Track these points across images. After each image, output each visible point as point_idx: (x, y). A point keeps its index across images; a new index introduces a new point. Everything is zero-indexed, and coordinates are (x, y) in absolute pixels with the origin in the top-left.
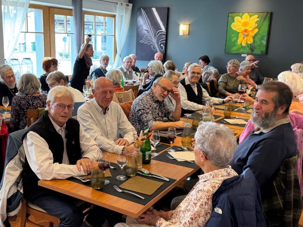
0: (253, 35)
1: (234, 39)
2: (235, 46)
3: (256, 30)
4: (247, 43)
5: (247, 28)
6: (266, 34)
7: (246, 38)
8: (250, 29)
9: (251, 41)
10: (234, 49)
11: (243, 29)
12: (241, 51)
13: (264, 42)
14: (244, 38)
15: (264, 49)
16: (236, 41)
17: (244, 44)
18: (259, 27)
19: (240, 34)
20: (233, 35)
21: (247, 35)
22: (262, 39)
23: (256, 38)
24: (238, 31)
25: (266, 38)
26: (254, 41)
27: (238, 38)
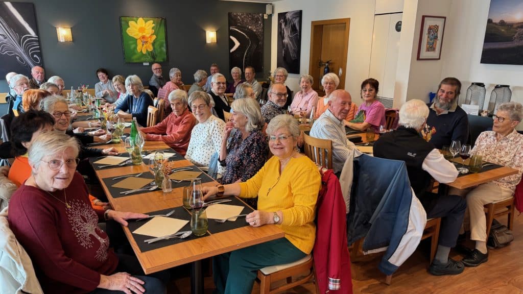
0: (152, 42)
1: (133, 46)
2: (135, 54)
3: (154, 37)
4: (147, 50)
5: (144, 34)
6: (164, 41)
7: (145, 46)
8: (148, 36)
9: (151, 49)
10: (135, 57)
11: (141, 35)
12: (143, 59)
13: (164, 50)
14: (143, 45)
15: (165, 57)
16: (135, 48)
17: (144, 52)
18: (156, 33)
19: (138, 41)
20: (131, 42)
21: (146, 42)
22: (161, 46)
23: (157, 45)
24: (136, 37)
25: (165, 45)
26: (154, 49)
27: (137, 45)
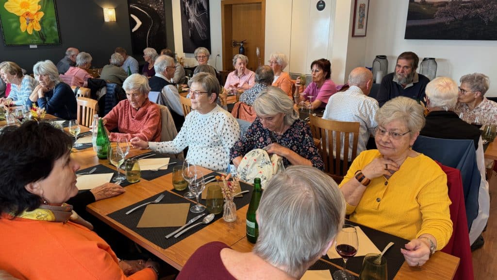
0: (39, 20)
1: (14, 25)
2: (18, 34)
3: (42, 14)
4: (33, 30)
5: (28, 10)
6: (54, 19)
7: (30, 24)
8: (33, 12)
9: (38, 28)
10: (18, 38)
11: (23, 11)
12: (29, 41)
13: (55, 29)
14: (28, 24)
15: (57, 37)
16: (18, 27)
17: (30, 32)
18: (44, 9)
19: (22, 19)
20: (11, 20)
21: (32, 20)
22: (51, 25)
23: (44, 23)
24: (17, 14)
25: (56, 24)
26: (42, 28)
27: (20, 24)
